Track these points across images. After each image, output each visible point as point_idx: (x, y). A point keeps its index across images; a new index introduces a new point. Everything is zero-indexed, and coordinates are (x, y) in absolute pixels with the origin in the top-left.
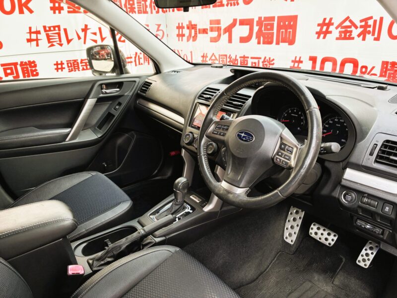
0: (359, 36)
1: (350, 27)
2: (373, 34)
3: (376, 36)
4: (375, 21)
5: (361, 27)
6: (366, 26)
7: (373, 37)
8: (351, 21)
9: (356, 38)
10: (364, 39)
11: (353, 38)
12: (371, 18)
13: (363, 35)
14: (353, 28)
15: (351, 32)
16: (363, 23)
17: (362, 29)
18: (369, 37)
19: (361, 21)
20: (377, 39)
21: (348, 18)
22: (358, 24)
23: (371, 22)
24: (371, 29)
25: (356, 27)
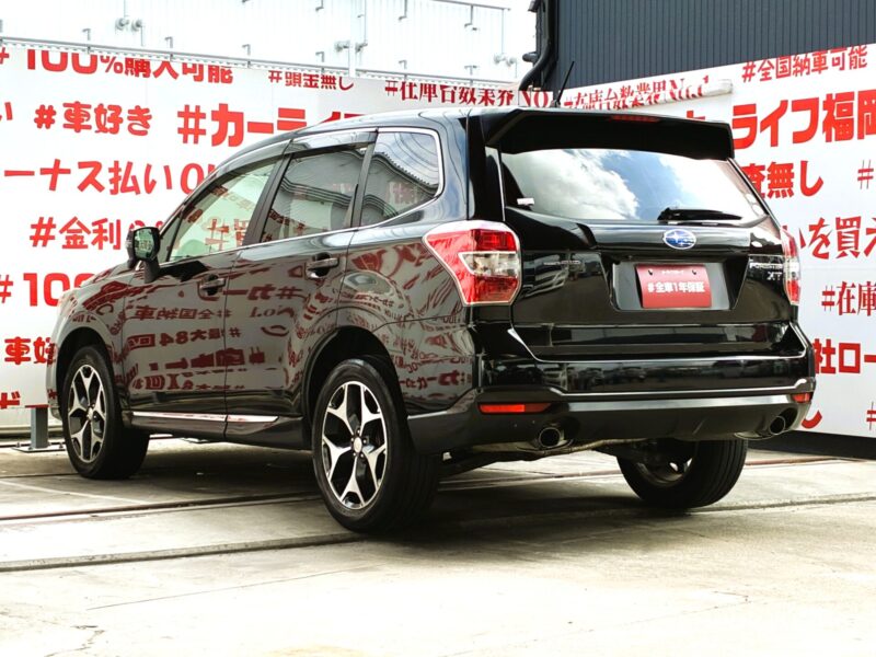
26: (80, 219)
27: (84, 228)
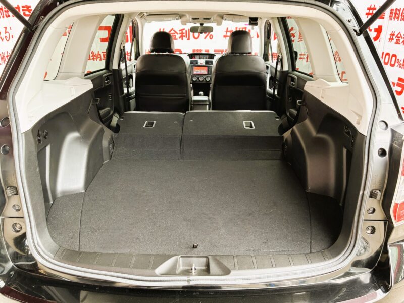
0: (180, 38)
1: (174, 34)
2: (186, 37)
3: (188, 38)
4: (186, 31)
5: (180, 33)
6: (182, 33)
7: (186, 39)
8: (174, 31)
9: (178, 39)
10: (182, 39)
11: (177, 39)
12: (184, 29)
13: (182, 37)
14: (176, 34)
15: (175, 36)
16: (181, 32)
17: (180, 35)
18: (184, 38)
19: (180, 31)
20: (189, 39)
21: (172, 29)
22: (179, 32)
23: (184, 31)
24: (185, 35)
25: (178, 34)
26: (175, 29)
27: (176, 32)
